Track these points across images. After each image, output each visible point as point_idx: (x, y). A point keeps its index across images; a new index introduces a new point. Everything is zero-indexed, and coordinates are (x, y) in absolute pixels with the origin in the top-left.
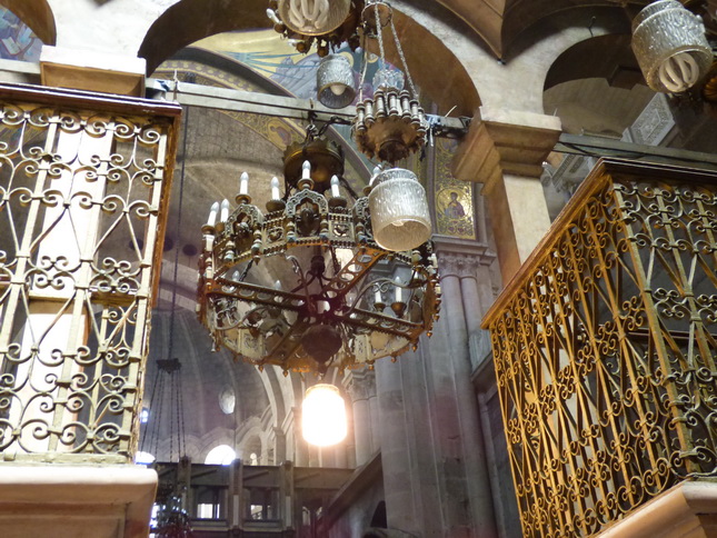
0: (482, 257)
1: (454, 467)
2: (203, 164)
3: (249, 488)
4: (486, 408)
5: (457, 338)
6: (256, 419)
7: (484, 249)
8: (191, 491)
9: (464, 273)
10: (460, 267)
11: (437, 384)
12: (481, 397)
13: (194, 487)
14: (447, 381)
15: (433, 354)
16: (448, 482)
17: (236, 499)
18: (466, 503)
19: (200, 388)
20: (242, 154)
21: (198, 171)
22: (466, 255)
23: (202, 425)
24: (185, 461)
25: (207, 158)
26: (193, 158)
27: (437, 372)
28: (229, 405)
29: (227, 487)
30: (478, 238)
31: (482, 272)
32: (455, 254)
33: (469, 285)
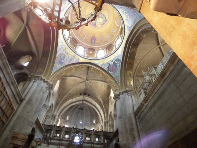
0: (135, 93)
1: (132, 130)
2: (91, 81)
3: (95, 135)
4: (137, 119)
5: (131, 106)
6: (98, 124)
7: (136, 91)
8: (85, 134)
9: (132, 95)
10: (131, 94)
11: (128, 114)
12: (136, 117)
13: (86, 134)
14: (130, 113)
15: (127, 109)
16: (131, 133)
17: (93, 136)
18: (134, 137)
19: (90, 118)
20: (97, 79)
21: (90, 82)
22: (132, 92)
23: (90, 125)
24: (85, 129)
25: (91, 80)
26: (89, 80)
27: (128, 112)
28: (94, 122)
29: (91, 134)
30: (134, 90)
31: (135, 95)
32: (130, 92)
33: (133, 97)
